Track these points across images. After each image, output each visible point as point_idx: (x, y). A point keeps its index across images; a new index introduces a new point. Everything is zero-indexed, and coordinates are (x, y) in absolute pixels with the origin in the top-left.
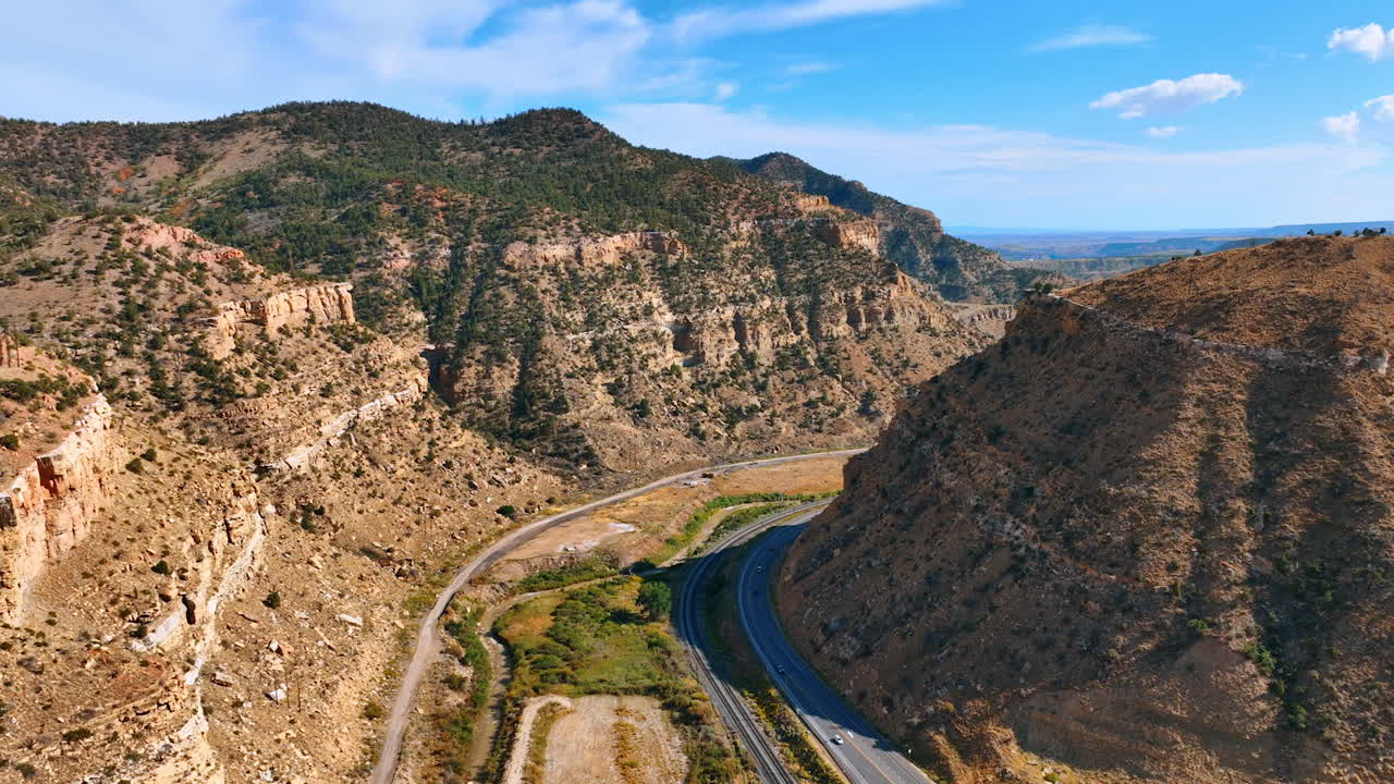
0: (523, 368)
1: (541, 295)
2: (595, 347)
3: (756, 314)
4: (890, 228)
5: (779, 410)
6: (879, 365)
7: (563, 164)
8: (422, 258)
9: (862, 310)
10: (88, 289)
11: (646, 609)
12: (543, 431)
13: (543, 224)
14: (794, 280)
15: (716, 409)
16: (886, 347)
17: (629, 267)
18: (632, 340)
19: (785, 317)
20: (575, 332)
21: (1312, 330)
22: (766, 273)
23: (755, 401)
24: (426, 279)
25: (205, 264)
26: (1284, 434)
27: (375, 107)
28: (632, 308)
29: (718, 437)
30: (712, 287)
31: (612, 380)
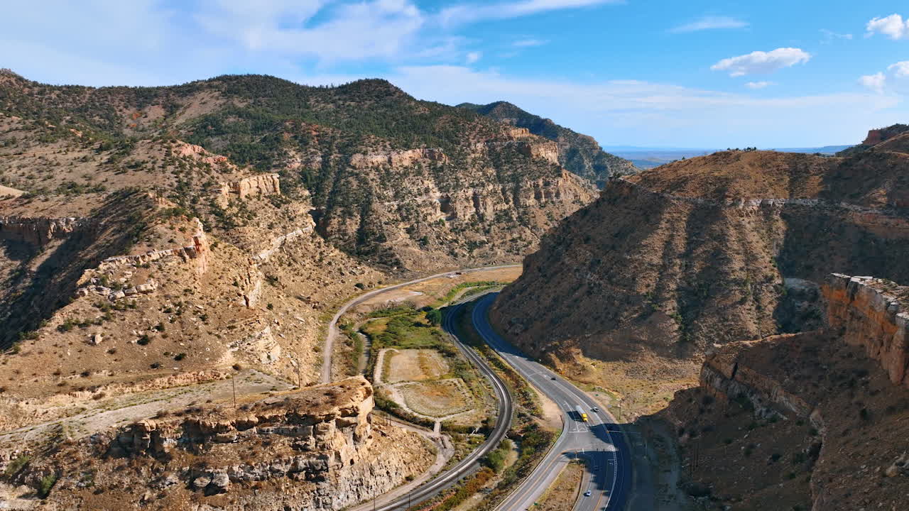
0: (362, 220)
1: (371, 182)
2: (399, 209)
3: (485, 193)
4: (567, 147)
5: (496, 243)
6: (551, 221)
7: (379, 111)
8: (307, 162)
9: (542, 191)
10: (160, 175)
11: (430, 321)
12: (374, 250)
13: (371, 144)
14: (506, 175)
15: (463, 242)
16: (555, 211)
17: (416, 167)
18: (419, 206)
19: (500, 195)
20: (389, 201)
21: (717, 191)
22: (491, 171)
23: (484, 238)
24: (309, 173)
25: (210, 164)
26: (699, 233)
27: (272, 78)
28: (418, 189)
29: (464, 256)
30: (461, 178)
31: (408, 226)
